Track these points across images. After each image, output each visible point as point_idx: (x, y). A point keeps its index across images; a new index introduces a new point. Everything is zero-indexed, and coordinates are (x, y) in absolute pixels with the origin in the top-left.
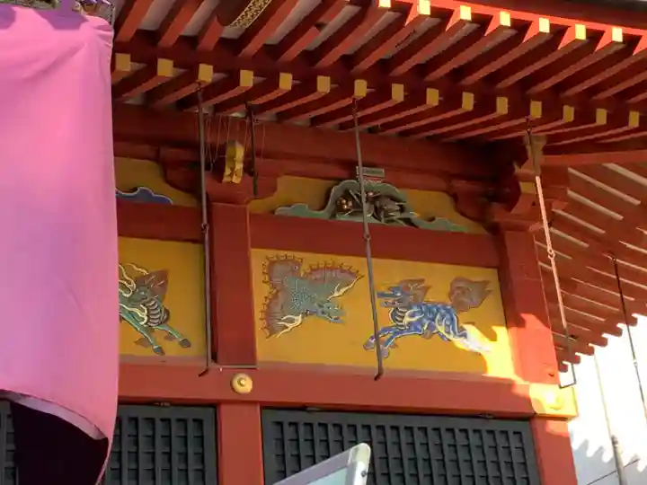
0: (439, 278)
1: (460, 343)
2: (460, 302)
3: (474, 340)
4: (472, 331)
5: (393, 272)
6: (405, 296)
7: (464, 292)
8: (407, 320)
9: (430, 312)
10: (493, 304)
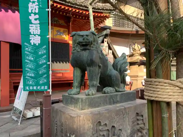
0: (62, 30)
1: (63, 36)
2: (64, 32)
3: (64, 36)
4: (64, 35)
5: (58, 29)
6: (58, 31)
7: (65, 31)
8: (58, 33)
9: (61, 33)
10: (67, 33)
